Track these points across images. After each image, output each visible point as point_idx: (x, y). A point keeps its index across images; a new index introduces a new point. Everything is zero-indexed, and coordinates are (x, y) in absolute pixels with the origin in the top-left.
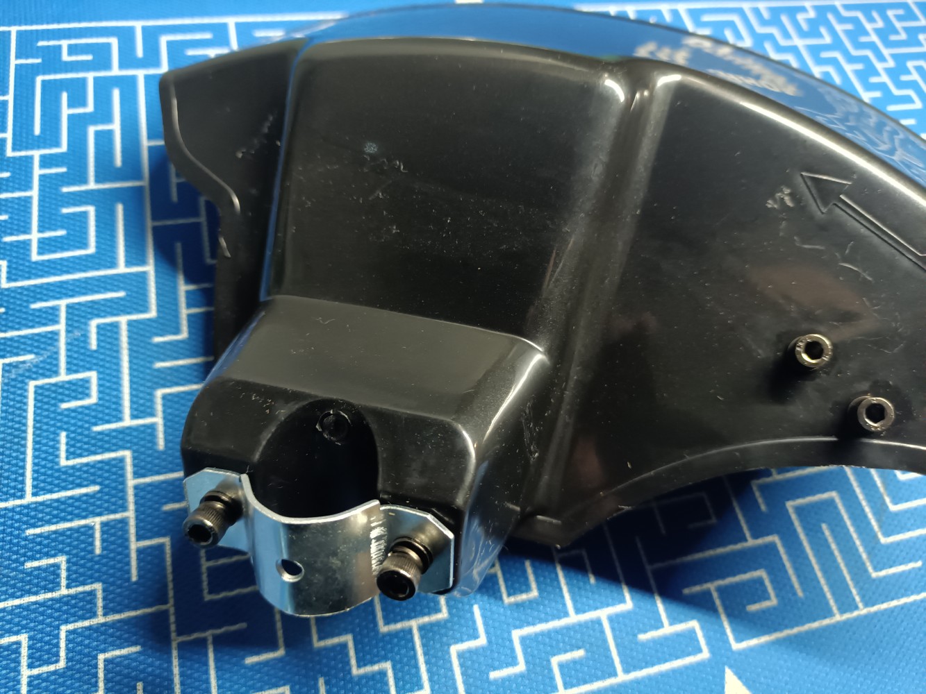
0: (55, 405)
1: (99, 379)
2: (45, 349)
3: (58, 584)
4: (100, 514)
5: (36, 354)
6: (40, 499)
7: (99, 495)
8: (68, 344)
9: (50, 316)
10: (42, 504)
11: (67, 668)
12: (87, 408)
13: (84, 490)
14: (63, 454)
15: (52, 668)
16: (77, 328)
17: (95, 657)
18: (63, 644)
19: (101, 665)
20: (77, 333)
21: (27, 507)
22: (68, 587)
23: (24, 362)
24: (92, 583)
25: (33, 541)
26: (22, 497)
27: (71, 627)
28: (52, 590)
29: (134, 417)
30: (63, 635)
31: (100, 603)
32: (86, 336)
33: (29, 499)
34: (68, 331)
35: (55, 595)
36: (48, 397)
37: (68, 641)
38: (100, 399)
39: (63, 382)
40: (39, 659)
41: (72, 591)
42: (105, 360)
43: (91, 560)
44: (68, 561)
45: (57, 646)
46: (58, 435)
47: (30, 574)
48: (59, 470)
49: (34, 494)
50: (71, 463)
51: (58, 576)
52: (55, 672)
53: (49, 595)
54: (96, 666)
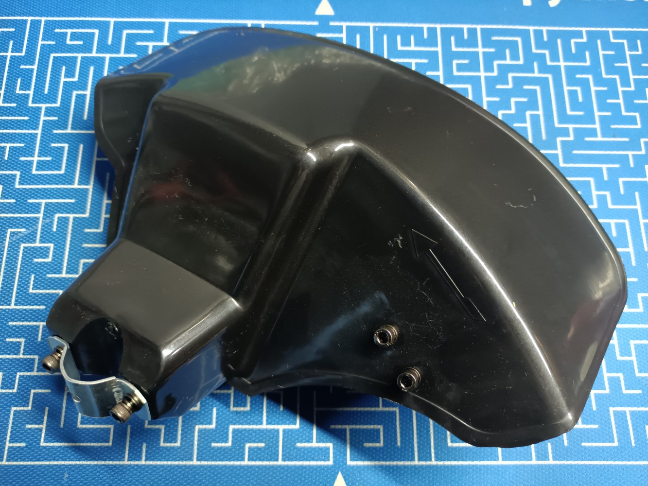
0: (31, 259)
1: (54, 248)
2: (31, 227)
3: (19, 352)
4: (43, 321)
5: (27, 229)
6: (18, 307)
7: (44, 311)
8: (43, 226)
9: (36, 208)
10: (18, 310)
11: (18, 393)
12: (46, 263)
13: (38, 307)
14: (31, 286)
15: (11, 391)
16: (48, 217)
17: (30, 391)
18: (17, 381)
19: (32, 395)
20: (48, 221)
21: (11, 310)
22: (23, 354)
23: (20, 232)
24: (34, 355)
25: (11, 328)
26: (9, 305)
27: (22, 374)
28: (16, 354)
29: (67, 273)
30: (18, 377)
31: (36, 366)
32: (52, 222)
33: (12, 306)
34: (44, 219)
35: (17, 357)
36: (30, 253)
37: (20, 380)
38: (53, 260)
39: (37, 247)
40: (6, 386)
41: (25, 357)
42: (58, 239)
43: (35, 343)
44: (25, 342)
45: (14, 381)
46: (31, 275)
47: (8, 344)
48: (28, 294)
49: (15, 305)
50: (34, 291)
51: (20, 348)
52: (11, 393)
53: (15, 356)
54: (29, 395)
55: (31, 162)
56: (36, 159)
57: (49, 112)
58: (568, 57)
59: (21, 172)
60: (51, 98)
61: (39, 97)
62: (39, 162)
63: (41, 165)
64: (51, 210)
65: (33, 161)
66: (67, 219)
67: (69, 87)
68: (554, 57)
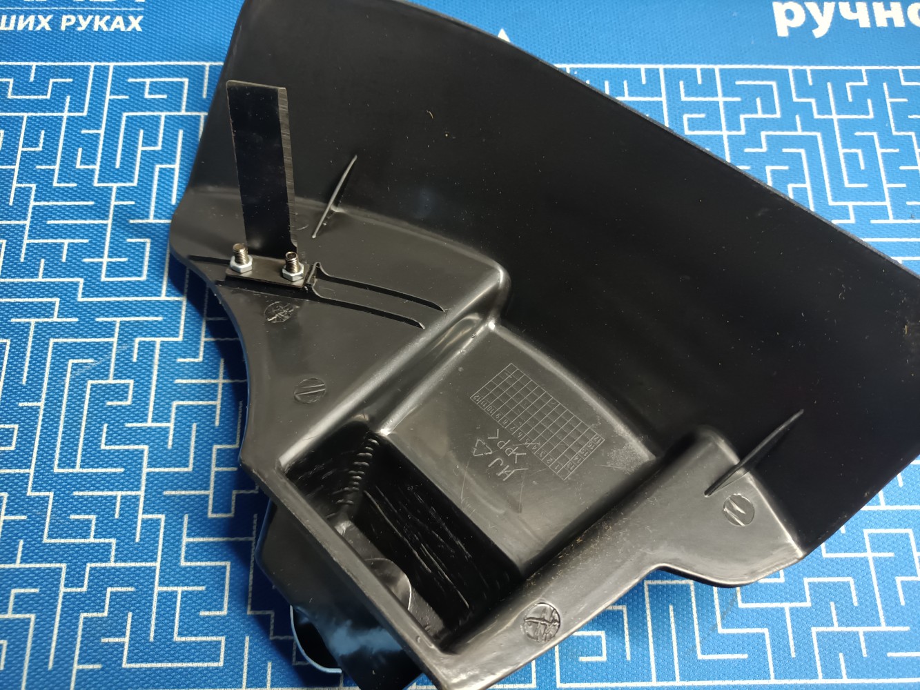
0: (103, 401)
1: (135, 386)
2: (101, 356)
3: (89, 534)
4: (122, 490)
5: (96, 359)
6: (85, 471)
7: (123, 475)
8: (118, 354)
9: (108, 330)
10: (86, 474)
11: (88, 592)
12: (124, 407)
13: (113, 470)
14: (104, 441)
15: (79, 590)
16: (125, 342)
17: (106, 589)
18: (87, 575)
19: (108, 595)
20: (125, 348)
21: (76, 475)
22: (95, 537)
23: (86, 364)
24: (110, 538)
25: (77, 500)
26: (73, 467)
27: (93, 565)
28: (84, 537)
29: (154, 420)
30: (88, 570)
31: (113, 553)
32: (131, 350)
33: (78, 469)
34: (119, 344)
35: (86, 541)
36: (101, 393)
37: (91, 575)
38: (133, 402)
39: (110, 384)
40: (72, 582)
41: (97, 541)
42: (140, 372)
43: (112, 521)
44: (97, 519)
45: (83, 576)
46: (102, 425)
47: (72, 523)
48: (99, 452)
49: (82, 467)
50: (108, 448)
51: (90, 528)
52: (80, 593)
53: (83, 541)
54: (105, 595)
55: (99, 265)
56: (105, 260)
57: (122, 194)
58: (843, 107)
59: (85, 279)
60: (125, 174)
61: (108, 173)
62: (110, 265)
63: (113, 269)
64: (128, 332)
65: (101, 263)
66: (153, 344)
67: (150, 159)
68: (824, 109)
